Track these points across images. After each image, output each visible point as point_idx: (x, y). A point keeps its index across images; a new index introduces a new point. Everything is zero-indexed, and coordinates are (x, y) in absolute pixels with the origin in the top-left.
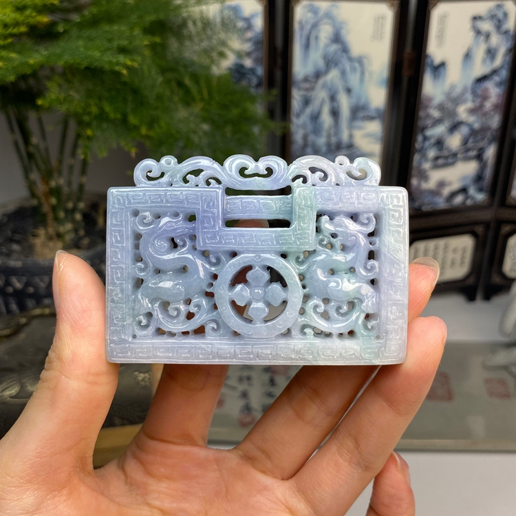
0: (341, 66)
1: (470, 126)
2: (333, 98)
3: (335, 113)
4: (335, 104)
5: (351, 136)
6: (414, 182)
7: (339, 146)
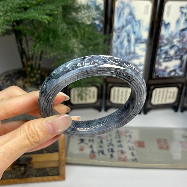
0: (132, 24)
1: (178, 47)
2: (128, 35)
3: (129, 41)
4: (129, 38)
5: (135, 49)
6: (156, 66)
7: (130, 53)
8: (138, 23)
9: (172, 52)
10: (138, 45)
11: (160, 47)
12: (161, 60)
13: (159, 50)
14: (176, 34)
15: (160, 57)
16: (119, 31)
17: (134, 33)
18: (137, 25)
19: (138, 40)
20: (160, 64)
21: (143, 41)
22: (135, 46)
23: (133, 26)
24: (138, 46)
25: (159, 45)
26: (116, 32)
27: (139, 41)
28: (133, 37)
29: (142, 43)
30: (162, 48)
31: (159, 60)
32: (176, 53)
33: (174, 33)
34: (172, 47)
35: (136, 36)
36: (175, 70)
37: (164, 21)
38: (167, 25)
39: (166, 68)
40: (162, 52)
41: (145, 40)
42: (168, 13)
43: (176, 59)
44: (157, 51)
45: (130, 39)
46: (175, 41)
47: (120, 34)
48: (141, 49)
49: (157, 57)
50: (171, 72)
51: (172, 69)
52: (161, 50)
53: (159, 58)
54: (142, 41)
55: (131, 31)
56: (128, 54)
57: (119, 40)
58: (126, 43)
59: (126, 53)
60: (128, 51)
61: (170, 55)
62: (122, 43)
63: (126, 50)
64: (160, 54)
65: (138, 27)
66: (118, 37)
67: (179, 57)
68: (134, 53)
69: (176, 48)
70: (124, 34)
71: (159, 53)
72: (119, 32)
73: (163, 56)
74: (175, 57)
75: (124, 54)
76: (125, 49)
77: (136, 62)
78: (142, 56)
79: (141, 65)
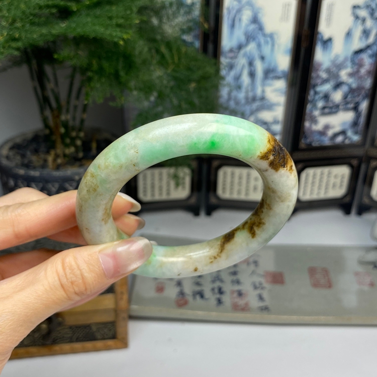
0: (257, 40)
1: (349, 85)
2: (251, 64)
3: (252, 75)
4: (253, 69)
5: (263, 91)
6: (307, 124)
7: (254, 99)
8: (269, 39)
9: (337, 96)
10: (269, 82)
11: (315, 86)
12: (316, 113)
13: (312, 93)
14: (346, 59)
15: (315, 106)
16: (231, 55)
17: (263, 58)
18: (267, 42)
19: (270, 73)
20: (314, 120)
21: (280, 74)
22: (263, 85)
23: (259, 46)
24: (270, 85)
25: (313, 82)
26: (226, 57)
27: (271, 75)
28: (259, 67)
29: (278, 78)
30: (319, 89)
31: (311, 111)
32: (345, 97)
33: (341, 59)
34: (338, 86)
35: (266, 65)
36: (343, 133)
37: (321, 34)
38: (327, 42)
39: (327, 127)
40: (317, 97)
41: (283, 72)
42: (329, 19)
43: (346, 109)
44: (308, 94)
45: (255, 71)
46: (344, 75)
47: (233, 62)
48: (276, 90)
49: (309, 107)
50: (336, 135)
51: (337, 129)
52: (316, 93)
53: (312, 107)
54: (277, 75)
55: (256, 54)
56: (250, 100)
57: (233, 73)
58: (245, 79)
59: (247, 98)
60: (251, 94)
61: (335, 102)
62: (238, 78)
63: (247, 92)
64: (314, 99)
65: (270, 46)
66: (231, 67)
67: (351, 106)
68: (263, 98)
69: (345, 88)
70: (242, 61)
71: (313, 97)
72: (232, 58)
73: (320, 104)
74: (345, 106)
75: (243, 101)
76: (244, 90)
77: (266, 116)
78: (278, 104)
79: (276, 122)
